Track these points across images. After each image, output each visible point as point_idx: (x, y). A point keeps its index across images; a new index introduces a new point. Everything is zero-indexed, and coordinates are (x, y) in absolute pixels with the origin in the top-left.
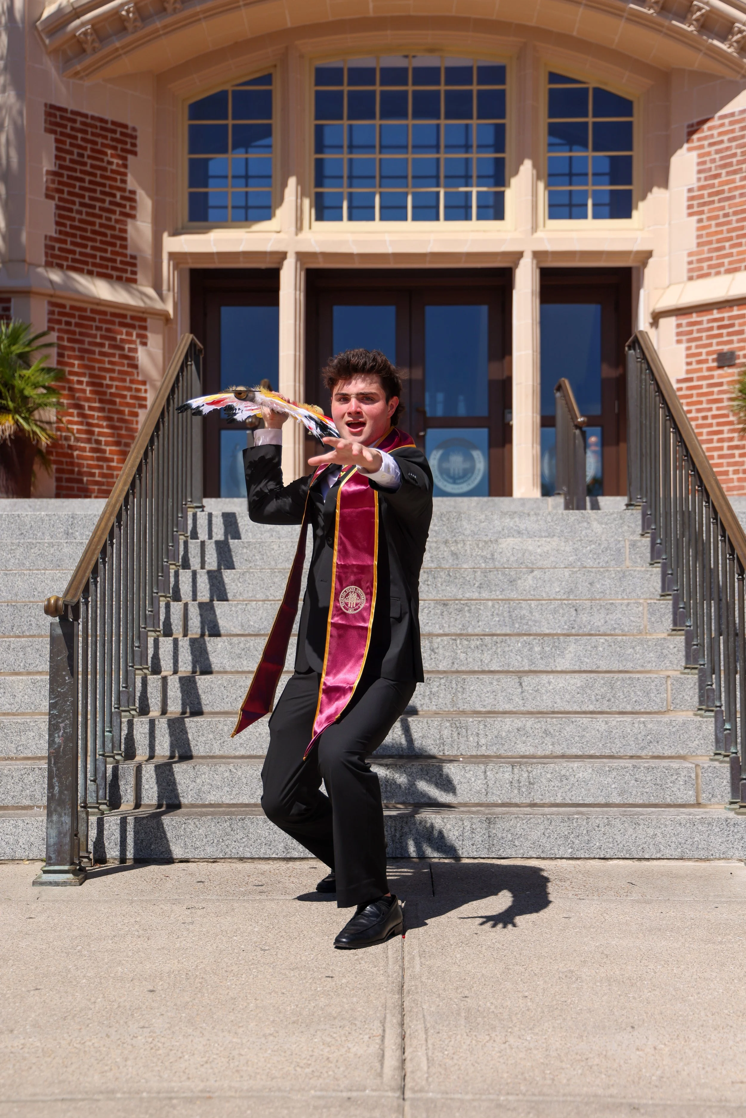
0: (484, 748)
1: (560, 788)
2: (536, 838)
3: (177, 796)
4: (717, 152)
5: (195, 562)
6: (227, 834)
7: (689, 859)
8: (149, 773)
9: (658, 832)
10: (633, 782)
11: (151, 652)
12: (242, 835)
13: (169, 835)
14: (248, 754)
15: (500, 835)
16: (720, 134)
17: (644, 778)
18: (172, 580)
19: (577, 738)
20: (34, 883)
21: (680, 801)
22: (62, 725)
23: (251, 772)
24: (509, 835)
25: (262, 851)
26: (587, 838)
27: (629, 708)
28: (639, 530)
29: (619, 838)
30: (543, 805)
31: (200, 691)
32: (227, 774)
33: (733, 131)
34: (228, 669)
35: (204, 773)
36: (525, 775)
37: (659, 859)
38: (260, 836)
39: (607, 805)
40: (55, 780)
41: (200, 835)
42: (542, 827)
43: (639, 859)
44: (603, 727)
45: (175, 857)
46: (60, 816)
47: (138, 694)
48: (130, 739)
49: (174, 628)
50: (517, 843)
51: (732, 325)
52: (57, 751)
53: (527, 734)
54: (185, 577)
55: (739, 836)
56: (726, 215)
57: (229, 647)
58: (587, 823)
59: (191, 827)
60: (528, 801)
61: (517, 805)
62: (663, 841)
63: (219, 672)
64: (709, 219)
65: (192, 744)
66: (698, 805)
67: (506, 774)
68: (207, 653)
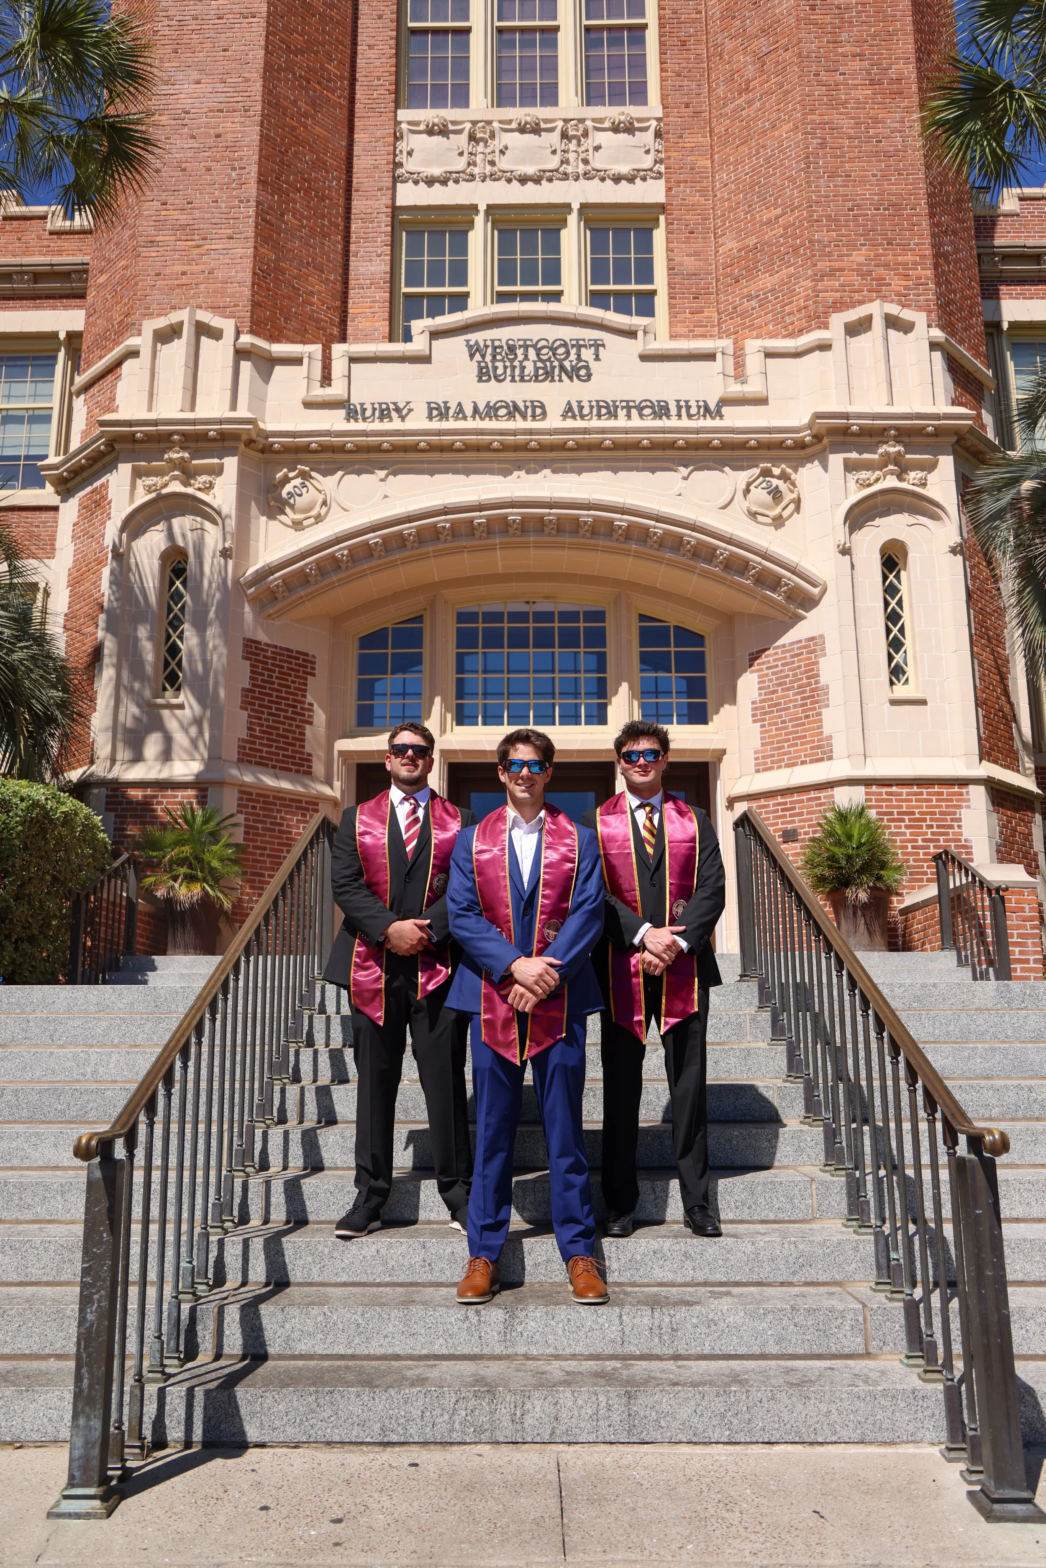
0: (617, 1274)
1: (708, 1335)
2: (685, 1417)
3: (263, 1345)
4: (773, 674)
5: (319, 1038)
6: (313, 1411)
7: (872, 1443)
8: (233, 1314)
9: (833, 1407)
10: (792, 1327)
11: (258, 1146)
12: (330, 1413)
13: (242, 1411)
14: (351, 1280)
15: (642, 1414)
16: (775, 660)
17: (804, 1323)
18: (292, 1059)
19: (720, 1261)
20: (50, 1515)
21: (847, 1351)
22: (96, 1297)
23: (348, 1316)
24: (654, 1414)
25: (355, 1433)
26: (747, 1416)
27: (772, 1217)
28: (756, 1002)
29: (786, 1416)
30: (687, 1358)
31: (305, 1197)
32: (320, 1318)
33: (785, 658)
34: (340, 1164)
35: (294, 1317)
36: (667, 1320)
37: (835, 1443)
38: (351, 1413)
39: (763, 1357)
40: (84, 1370)
41: (279, 1412)
42: (693, 1403)
43: (811, 1444)
44: (750, 1248)
45: (249, 1440)
46: (89, 1419)
47: (237, 1201)
48: (220, 1263)
49: (289, 1114)
50: (663, 1424)
51: (794, 808)
52: (89, 1330)
53: (664, 1258)
54: (306, 1055)
55: (928, 1412)
56: (783, 722)
57: (341, 1140)
58: (748, 1397)
59: (269, 1401)
60: (671, 1352)
61: (658, 1358)
62: (839, 1420)
63: (330, 1169)
64: (770, 725)
65: (290, 1267)
66: (868, 1355)
67: (644, 1318)
68: (318, 1147)
